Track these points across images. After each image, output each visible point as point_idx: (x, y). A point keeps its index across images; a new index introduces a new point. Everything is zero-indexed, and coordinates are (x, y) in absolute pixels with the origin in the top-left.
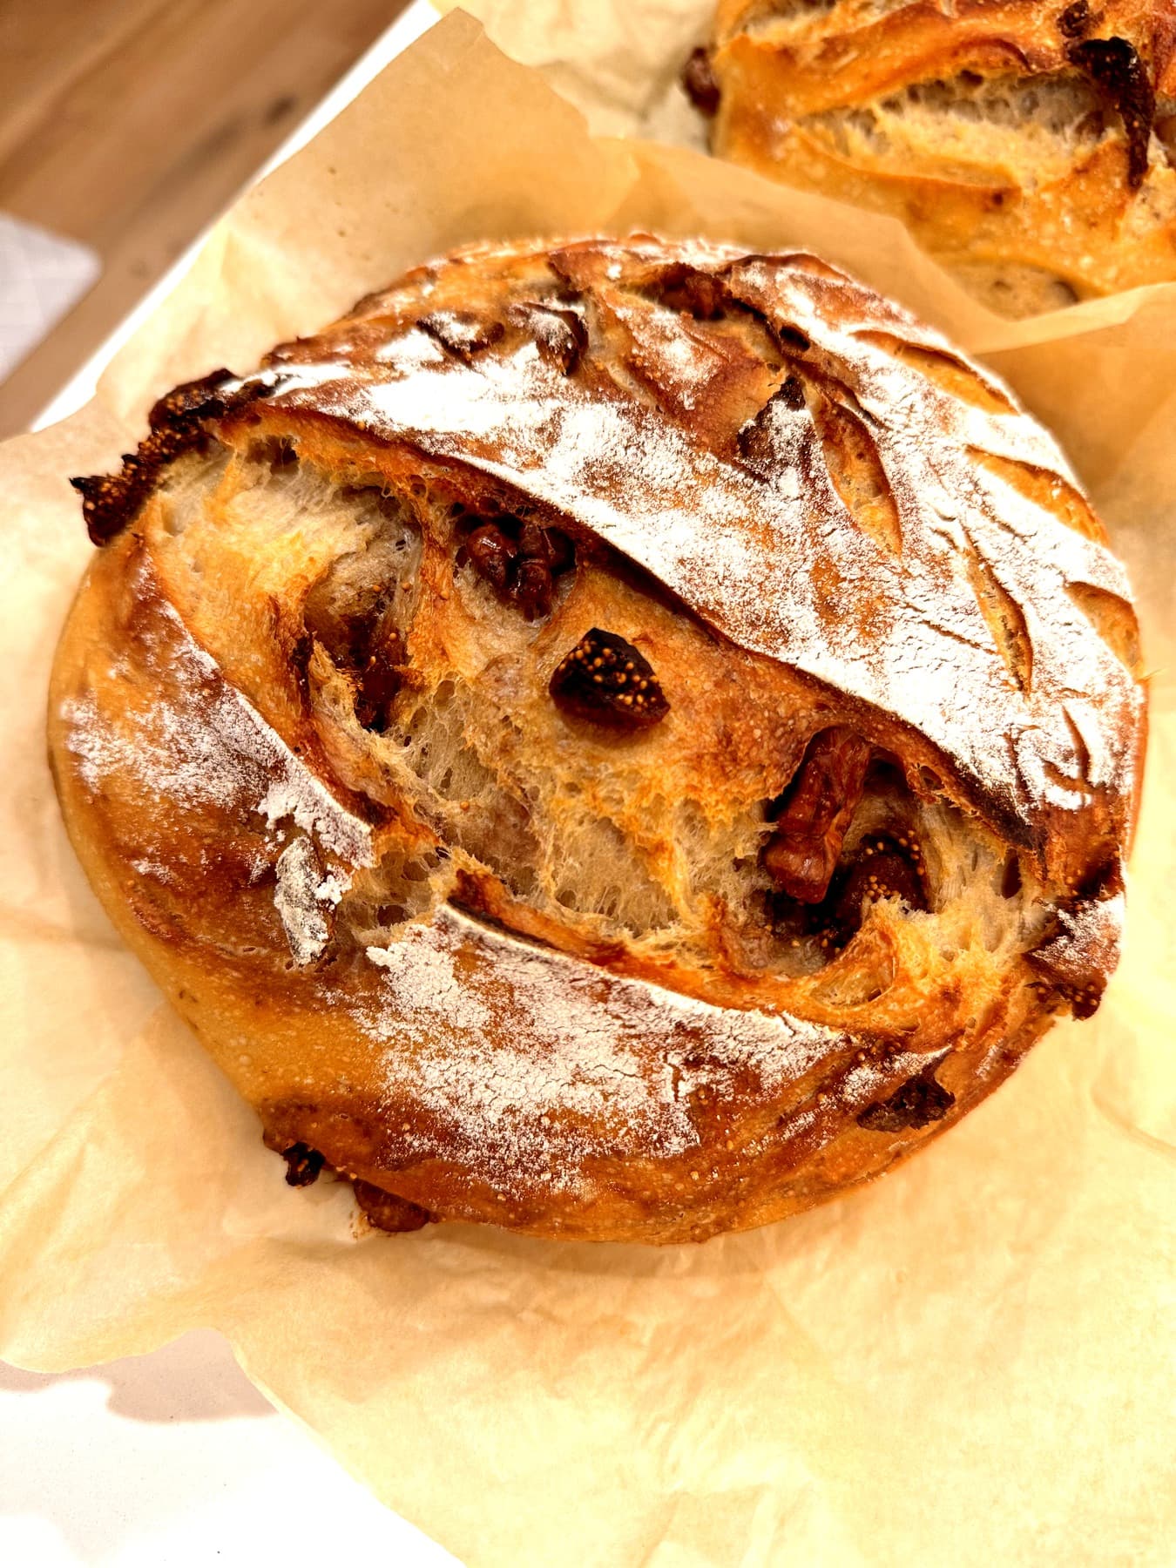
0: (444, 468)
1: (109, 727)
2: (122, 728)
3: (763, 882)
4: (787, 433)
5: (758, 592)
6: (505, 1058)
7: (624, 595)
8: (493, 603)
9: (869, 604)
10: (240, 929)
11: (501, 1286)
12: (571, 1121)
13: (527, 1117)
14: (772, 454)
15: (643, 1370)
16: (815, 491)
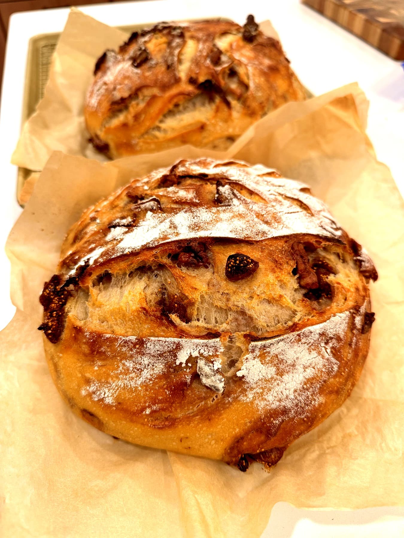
0: (159, 248)
1: (107, 383)
2: (112, 379)
3: (304, 291)
4: (227, 192)
5: (251, 228)
6: (286, 377)
7: (224, 248)
8: (196, 270)
9: (273, 217)
10: (191, 403)
11: (314, 451)
12: (310, 381)
13: (300, 389)
14: (227, 199)
15: (364, 440)
16: (242, 201)
